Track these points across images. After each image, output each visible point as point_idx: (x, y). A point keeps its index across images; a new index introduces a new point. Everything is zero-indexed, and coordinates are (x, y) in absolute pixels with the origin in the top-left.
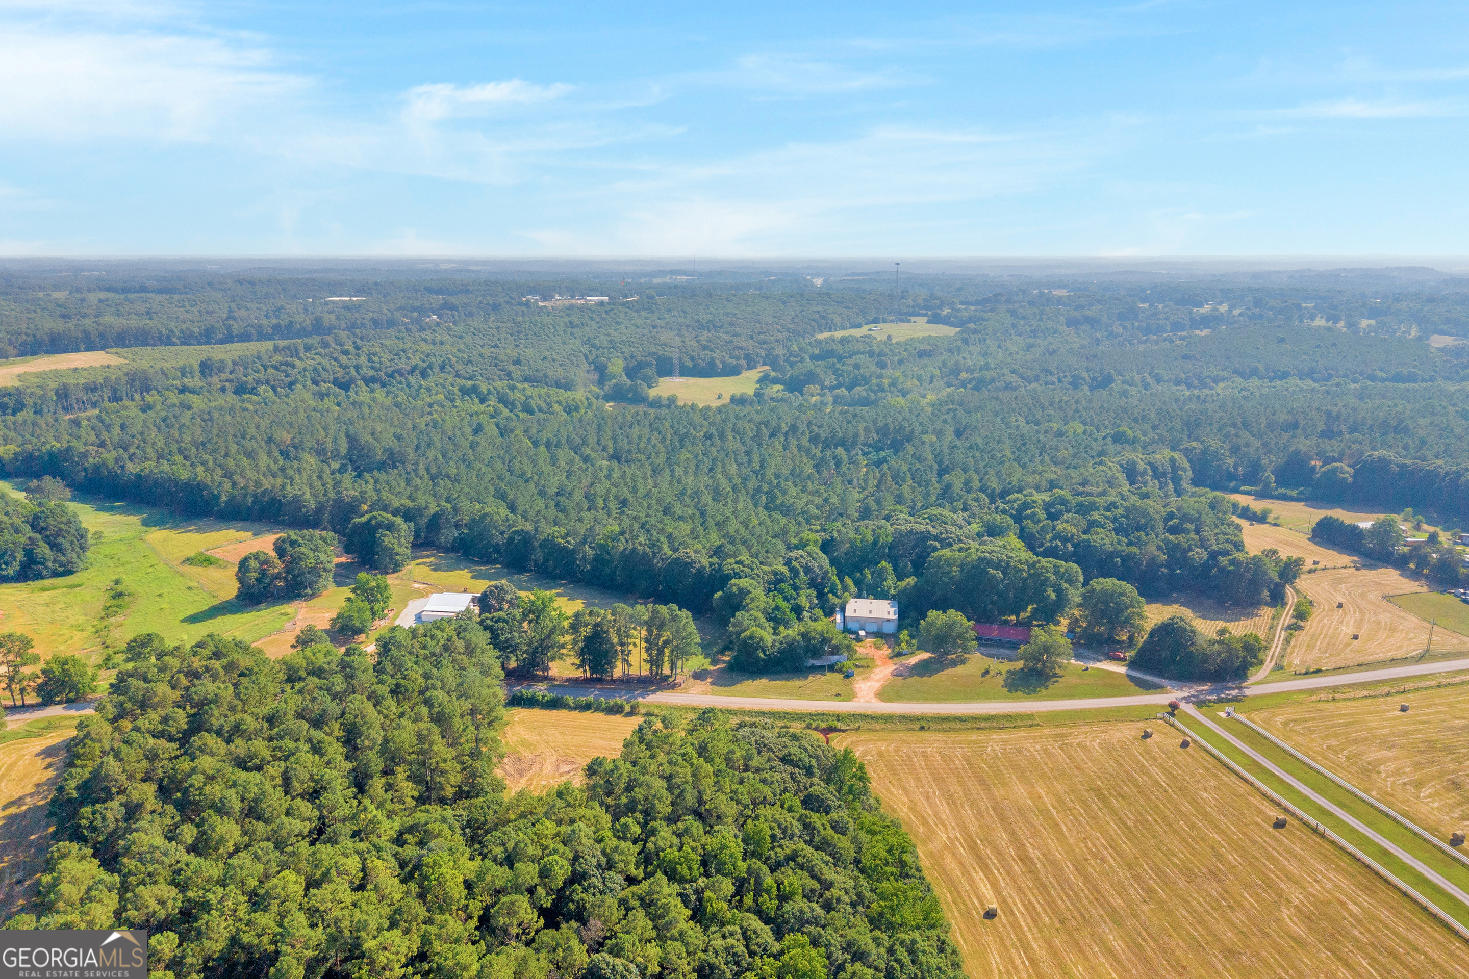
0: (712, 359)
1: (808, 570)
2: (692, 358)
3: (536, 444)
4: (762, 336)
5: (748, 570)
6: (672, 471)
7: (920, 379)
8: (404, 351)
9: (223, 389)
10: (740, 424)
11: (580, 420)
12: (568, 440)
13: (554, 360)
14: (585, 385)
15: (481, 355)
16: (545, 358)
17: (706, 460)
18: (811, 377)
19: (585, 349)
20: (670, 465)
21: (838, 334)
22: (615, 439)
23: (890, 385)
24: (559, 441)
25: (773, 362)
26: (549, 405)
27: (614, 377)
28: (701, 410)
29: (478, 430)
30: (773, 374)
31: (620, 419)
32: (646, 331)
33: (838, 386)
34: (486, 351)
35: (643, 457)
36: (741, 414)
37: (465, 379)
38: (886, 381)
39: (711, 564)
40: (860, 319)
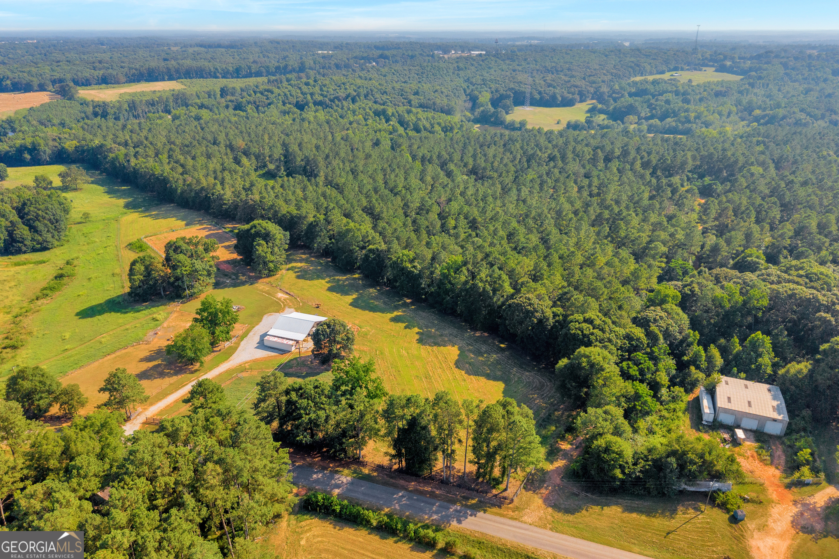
0: (554, 93)
1: (667, 334)
2: (540, 93)
3: (414, 158)
4: (592, 78)
5: (599, 333)
6: (519, 190)
7: (720, 114)
8: (344, 84)
9: (227, 107)
10: (579, 148)
11: (452, 139)
12: (439, 156)
13: (442, 93)
14: (462, 111)
15: (393, 88)
16: (436, 91)
17: (549, 180)
18: (631, 110)
19: (465, 85)
20: (518, 185)
21: (650, 78)
22: (474, 156)
23: (695, 118)
24: (431, 157)
25: (599, 97)
26: (432, 126)
27: (482, 106)
28: (546, 133)
29: (377, 144)
30: (600, 106)
31: (481, 139)
32: (508, 74)
33: (652, 117)
34: (397, 86)
35: (495, 175)
36: (580, 138)
37: (381, 104)
38: (693, 115)
39: (555, 315)
40: (664, 68)
